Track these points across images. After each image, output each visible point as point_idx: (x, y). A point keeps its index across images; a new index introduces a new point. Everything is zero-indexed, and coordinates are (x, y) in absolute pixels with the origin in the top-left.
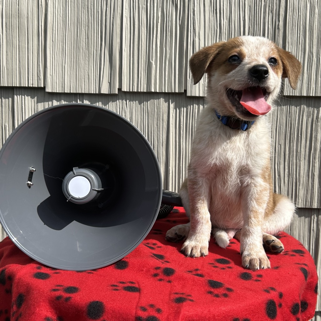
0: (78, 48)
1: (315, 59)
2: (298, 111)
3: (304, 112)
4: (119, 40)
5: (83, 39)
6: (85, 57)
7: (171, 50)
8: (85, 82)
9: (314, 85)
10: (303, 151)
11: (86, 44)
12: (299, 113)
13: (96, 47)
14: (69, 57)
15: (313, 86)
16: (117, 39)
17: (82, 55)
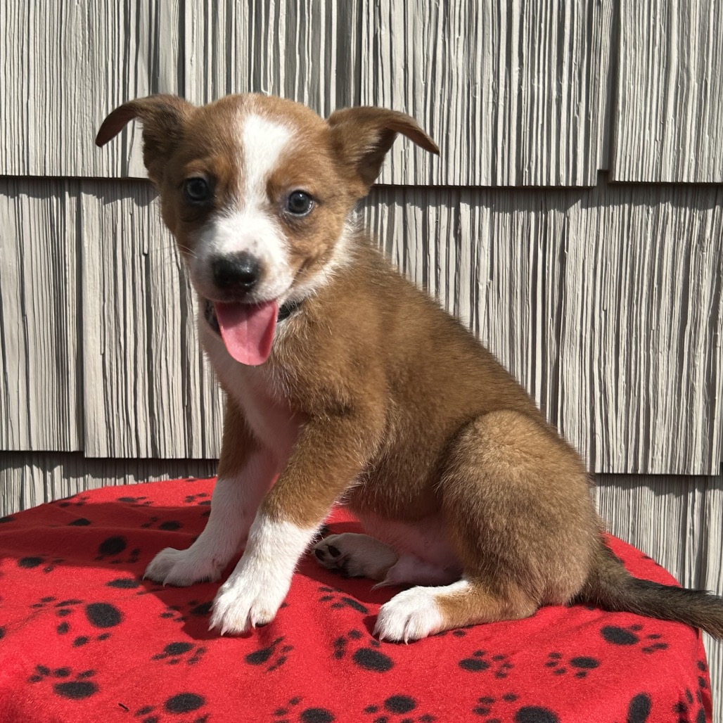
0: (63, 54)
1: (694, 83)
2: (650, 220)
3: (667, 223)
4: (174, 34)
5: (76, 30)
6: (82, 78)
7: (315, 60)
8: (85, 147)
9: (692, 153)
10: (666, 327)
11: (84, 43)
12: (654, 227)
13: (113, 51)
14: (38, 80)
15: (690, 155)
16: (169, 31)
17: (73, 72)
